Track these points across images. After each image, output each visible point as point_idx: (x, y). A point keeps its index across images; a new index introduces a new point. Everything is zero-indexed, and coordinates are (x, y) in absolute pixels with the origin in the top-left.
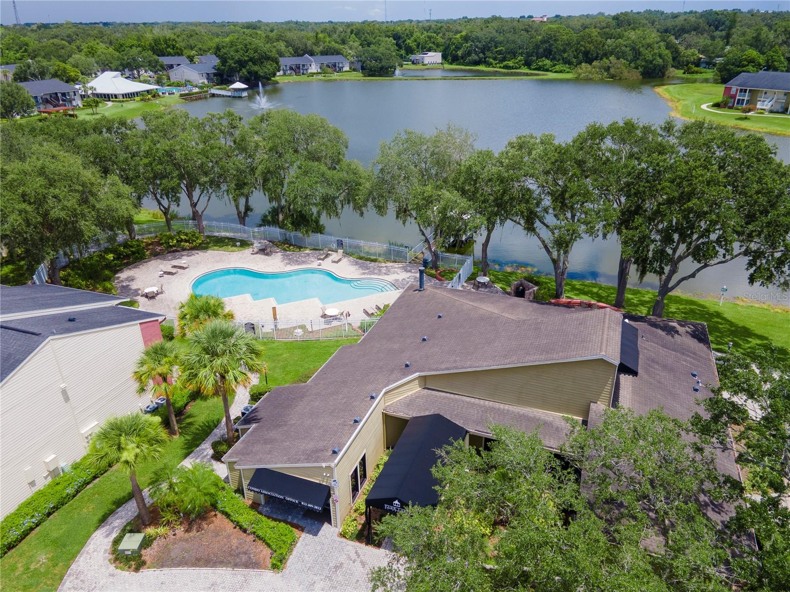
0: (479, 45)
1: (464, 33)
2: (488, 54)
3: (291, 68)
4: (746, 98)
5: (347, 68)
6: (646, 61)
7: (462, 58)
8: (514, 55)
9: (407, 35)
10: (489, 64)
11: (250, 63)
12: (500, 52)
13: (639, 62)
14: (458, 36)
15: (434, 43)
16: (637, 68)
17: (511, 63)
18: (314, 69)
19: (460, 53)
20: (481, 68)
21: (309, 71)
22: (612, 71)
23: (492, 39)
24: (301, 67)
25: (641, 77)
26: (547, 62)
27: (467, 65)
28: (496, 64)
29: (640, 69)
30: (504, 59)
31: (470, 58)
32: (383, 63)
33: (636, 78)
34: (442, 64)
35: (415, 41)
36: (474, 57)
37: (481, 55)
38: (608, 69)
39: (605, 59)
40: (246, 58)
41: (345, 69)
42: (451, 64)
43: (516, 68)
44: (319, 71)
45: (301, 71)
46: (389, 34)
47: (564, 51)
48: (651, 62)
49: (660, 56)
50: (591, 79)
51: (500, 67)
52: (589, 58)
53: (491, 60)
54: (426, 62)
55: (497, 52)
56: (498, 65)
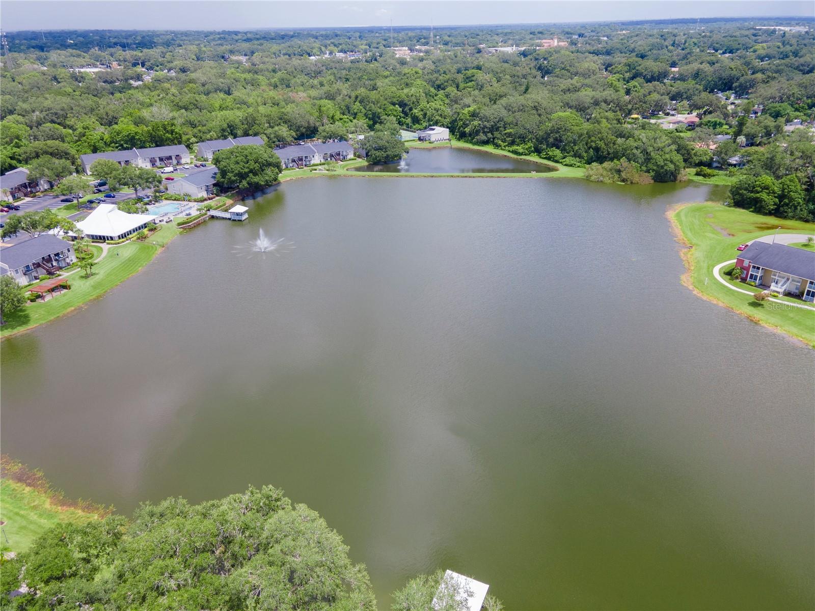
0: (488, 125)
1: (471, 109)
2: (496, 134)
3: (293, 161)
4: (759, 275)
5: (351, 156)
6: (658, 166)
7: (470, 135)
8: (523, 139)
9: (413, 103)
10: (497, 146)
11: (251, 175)
12: (510, 135)
13: (650, 166)
14: (466, 110)
15: (441, 115)
16: (648, 171)
17: (520, 149)
18: (317, 159)
19: (467, 130)
20: (489, 149)
21: (312, 162)
22: (623, 174)
23: (501, 120)
24: (304, 159)
25: (652, 181)
26: (557, 153)
27: (474, 144)
28: (504, 146)
29: (652, 174)
30: (513, 143)
31: (478, 137)
32: (389, 153)
33: (647, 183)
34: (449, 140)
35: (422, 110)
36: (482, 137)
37: (490, 135)
38: (619, 171)
39: (615, 161)
40: (246, 170)
41: (349, 157)
42: (459, 140)
43: (525, 155)
44: (323, 161)
45: (304, 163)
46: (395, 100)
47: (575, 143)
48: (662, 167)
49: (671, 162)
50: (601, 181)
51: (509, 151)
52: (599, 157)
53: (500, 142)
54: (433, 139)
55: (506, 134)
56: (507, 148)
